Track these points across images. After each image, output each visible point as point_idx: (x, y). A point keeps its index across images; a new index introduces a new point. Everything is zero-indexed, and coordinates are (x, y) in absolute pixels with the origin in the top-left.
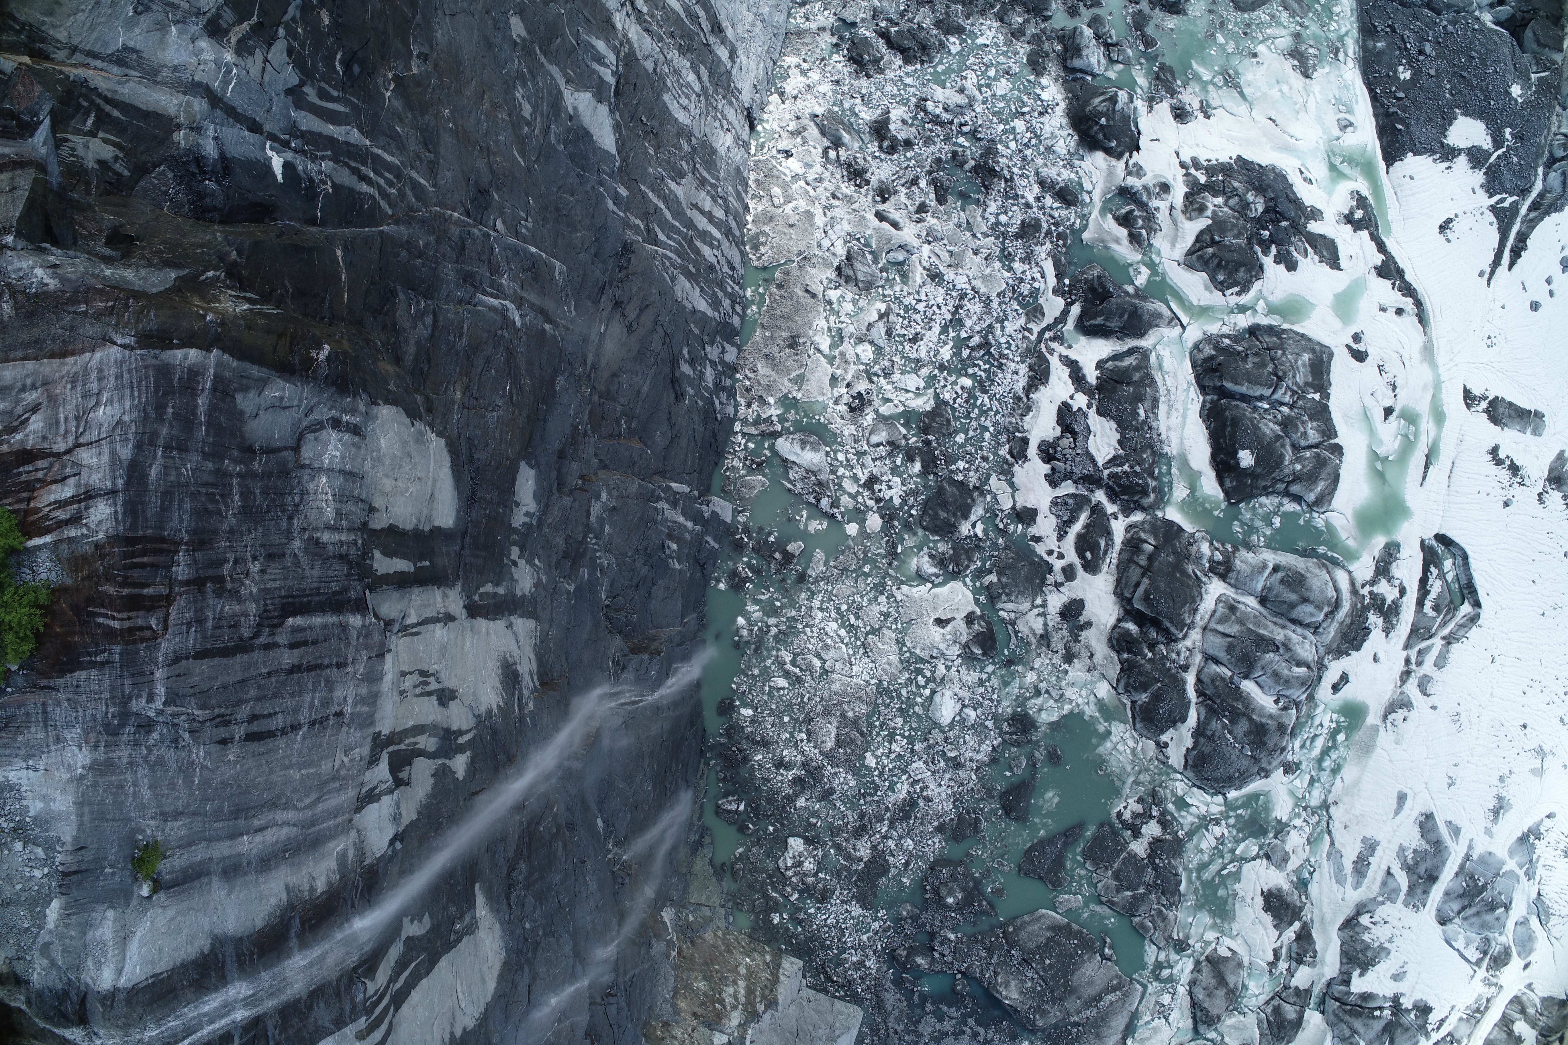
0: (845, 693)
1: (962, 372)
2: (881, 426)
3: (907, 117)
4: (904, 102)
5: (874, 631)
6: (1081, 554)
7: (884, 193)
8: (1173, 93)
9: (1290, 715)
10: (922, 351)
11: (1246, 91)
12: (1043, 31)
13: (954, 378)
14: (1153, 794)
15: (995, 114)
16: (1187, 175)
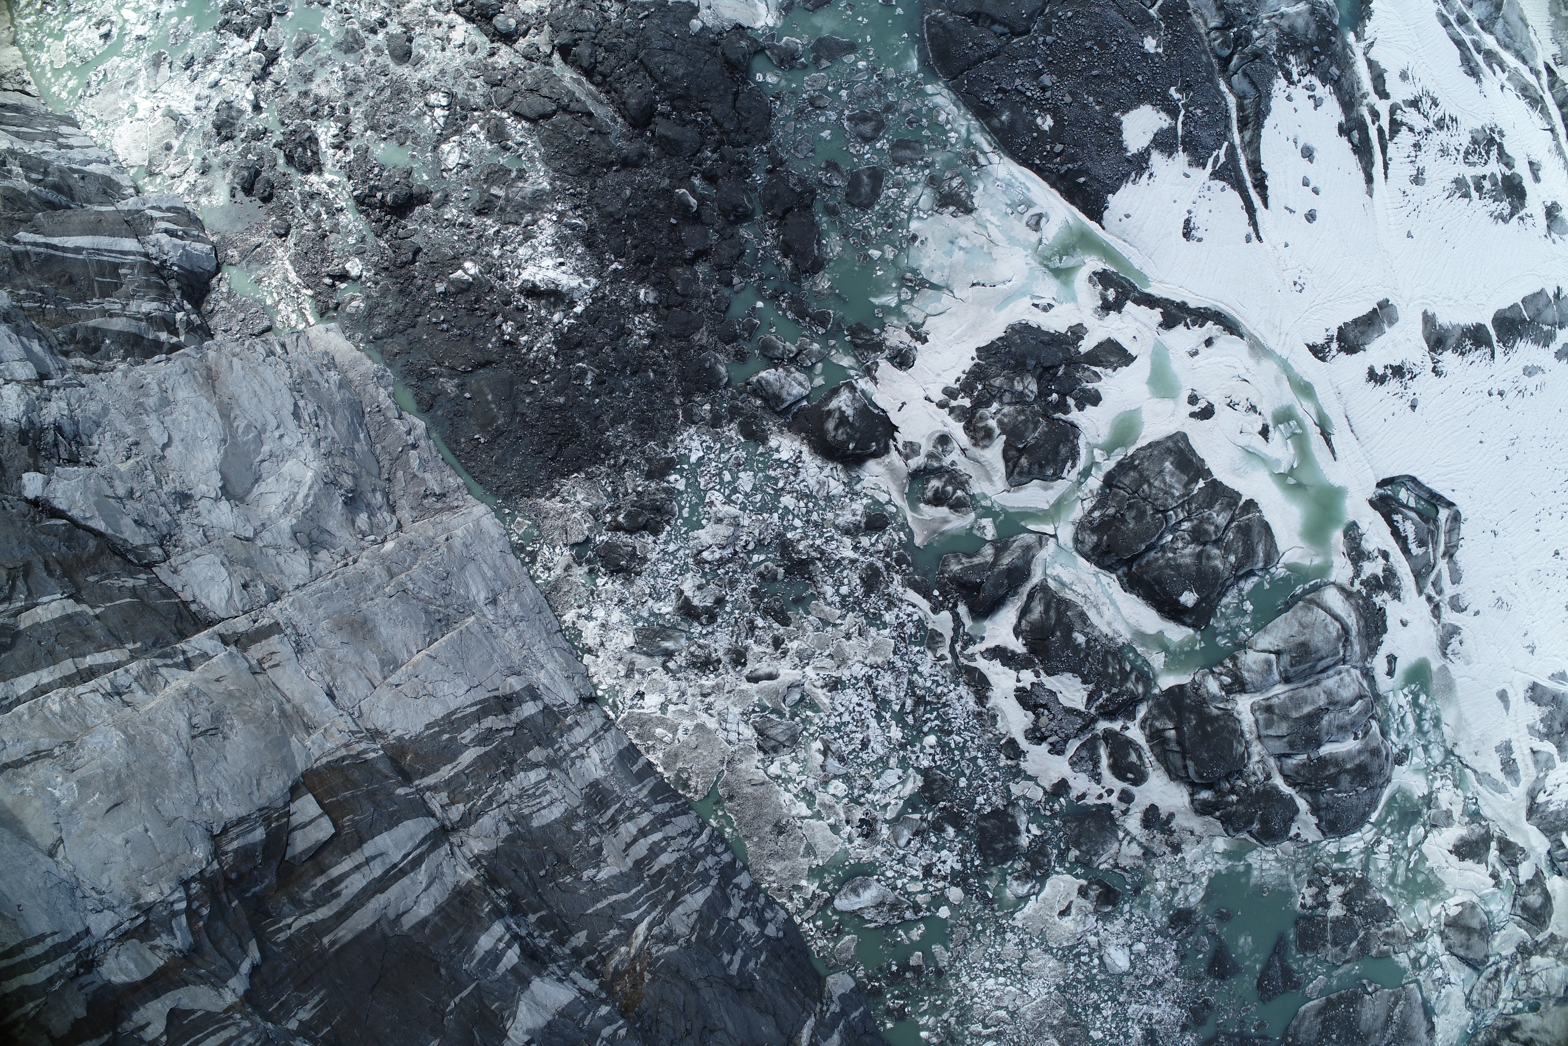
0: (1040, 1014)
1: (920, 734)
2: (899, 828)
3: (699, 580)
4: (684, 570)
5: (1022, 961)
6: (1123, 778)
7: (739, 658)
8: (878, 347)
9: (1374, 734)
10: (878, 748)
11: (935, 279)
12: (733, 398)
13: (918, 745)
14: (1316, 870)
15: (760, 511)
16: (952, 411)
